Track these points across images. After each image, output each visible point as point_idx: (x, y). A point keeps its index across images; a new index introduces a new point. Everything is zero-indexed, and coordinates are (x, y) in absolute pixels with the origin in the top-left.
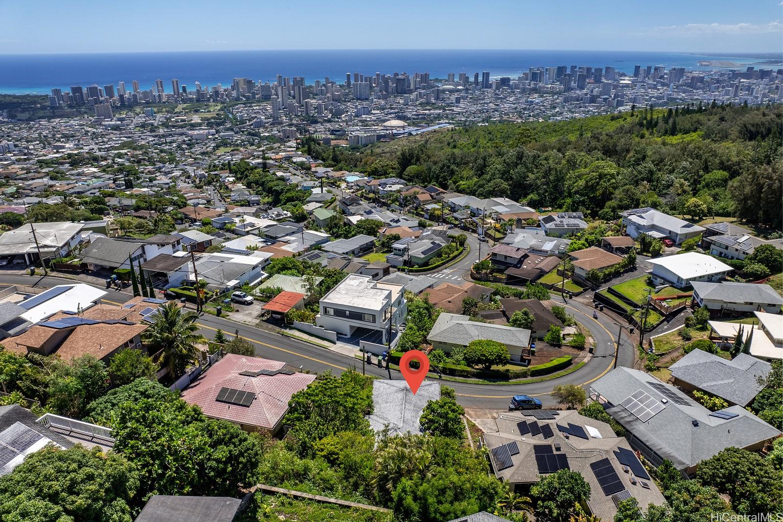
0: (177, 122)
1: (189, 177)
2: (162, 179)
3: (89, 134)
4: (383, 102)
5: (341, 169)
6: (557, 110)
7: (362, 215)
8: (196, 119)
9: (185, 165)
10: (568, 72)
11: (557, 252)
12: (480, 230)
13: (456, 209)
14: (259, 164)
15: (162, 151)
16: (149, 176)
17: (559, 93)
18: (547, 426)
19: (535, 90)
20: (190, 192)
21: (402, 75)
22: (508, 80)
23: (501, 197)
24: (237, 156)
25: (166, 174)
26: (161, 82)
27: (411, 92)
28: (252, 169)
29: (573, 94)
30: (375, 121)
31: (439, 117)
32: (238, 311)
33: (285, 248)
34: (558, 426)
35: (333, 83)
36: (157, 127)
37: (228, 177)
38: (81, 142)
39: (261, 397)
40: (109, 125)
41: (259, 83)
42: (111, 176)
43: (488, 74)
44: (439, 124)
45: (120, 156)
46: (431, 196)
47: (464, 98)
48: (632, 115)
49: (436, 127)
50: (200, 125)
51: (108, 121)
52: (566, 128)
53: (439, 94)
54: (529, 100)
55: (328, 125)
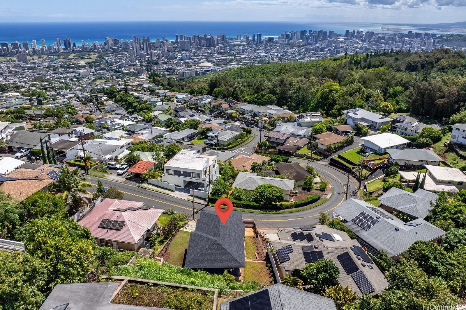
0: (70, 64)
1: (78, 98)
2: (61, 99)
3: (13, 72)
4: (198, 52)
5: (173, 91)
6: (302, 56)
7: (187, 117)
8: (82, 63)
9: (76, 91)
10: (308, 34)
11: (307, 136)
12: (260, 125)
13: (245, 112)
14: (122, 88)
15: (60, 83)
16: (52, 98)
17: (303, 46)
18: (310, 234)
19: (288, 45)
20: (79, 106)
21: (209, 35)
22: (273, 39)
23: (272, 105)
24: (108, 85)
25: (63, 96)
26: (59, 40)
27: (214, 46)
28: (118, 92)
29: (310, 47)
30: (194, 63)
31: (232, 61)
32: (111, 174)
33: (141, 137)
34: (316, 234)
35: (167, 41)
36: (57, 68)
37: (103, 97)
38: (8, 77)
39: (128, 224)
40: (26, 67)
41: (122, 41)
42: (28, 98)
43: (260, 35)
44: (232, 65)
45: (33, 85)
46: (230, 105)
47: (247, 49)
48: (346, 58)
49: (231, 67)
50: (84, 66)
51: (25, 64)
52: (307, 65)
53: (231, 47)
54: (285, 50)
55: (165, 66)
